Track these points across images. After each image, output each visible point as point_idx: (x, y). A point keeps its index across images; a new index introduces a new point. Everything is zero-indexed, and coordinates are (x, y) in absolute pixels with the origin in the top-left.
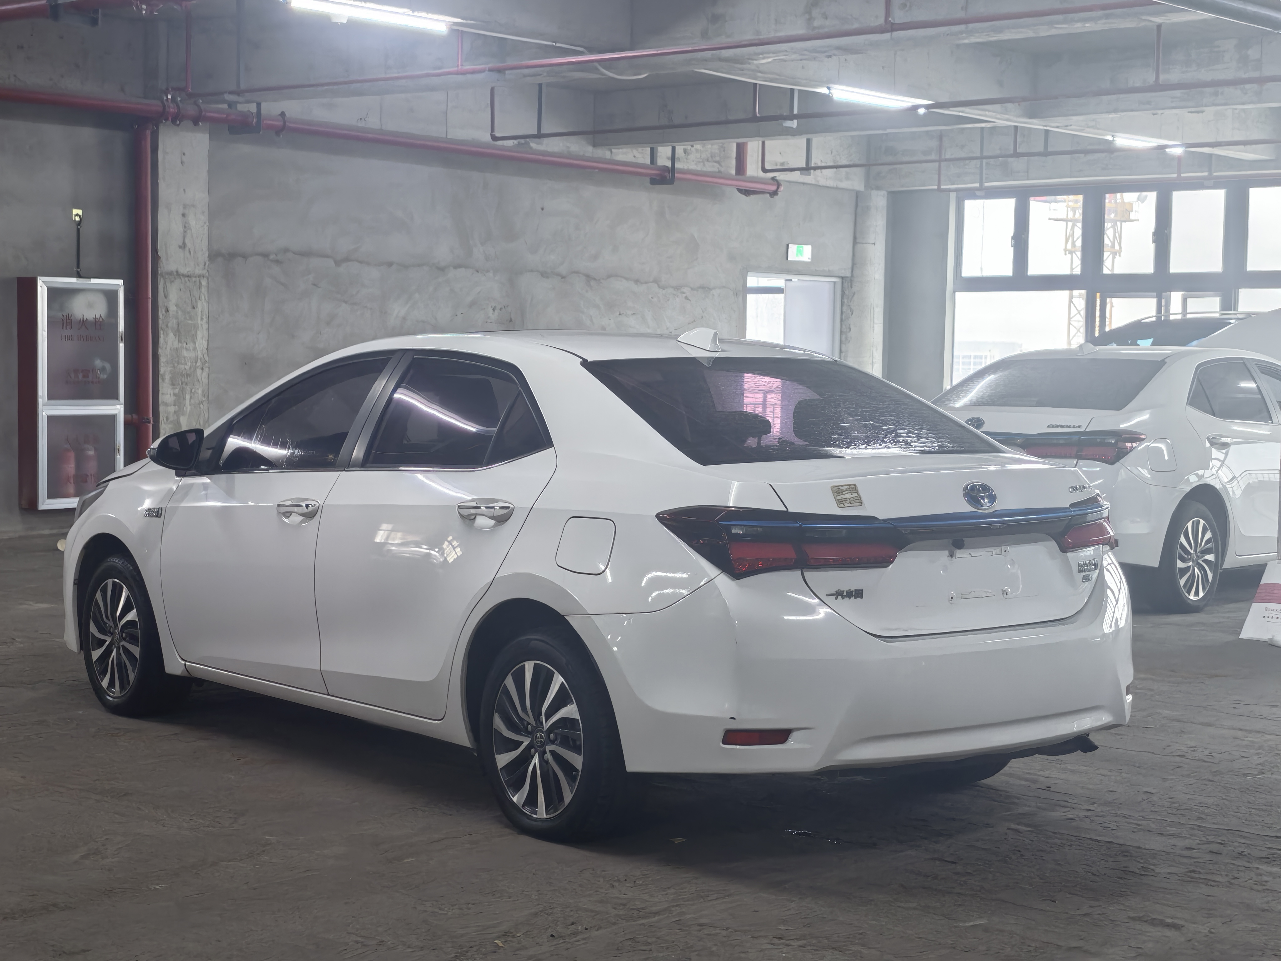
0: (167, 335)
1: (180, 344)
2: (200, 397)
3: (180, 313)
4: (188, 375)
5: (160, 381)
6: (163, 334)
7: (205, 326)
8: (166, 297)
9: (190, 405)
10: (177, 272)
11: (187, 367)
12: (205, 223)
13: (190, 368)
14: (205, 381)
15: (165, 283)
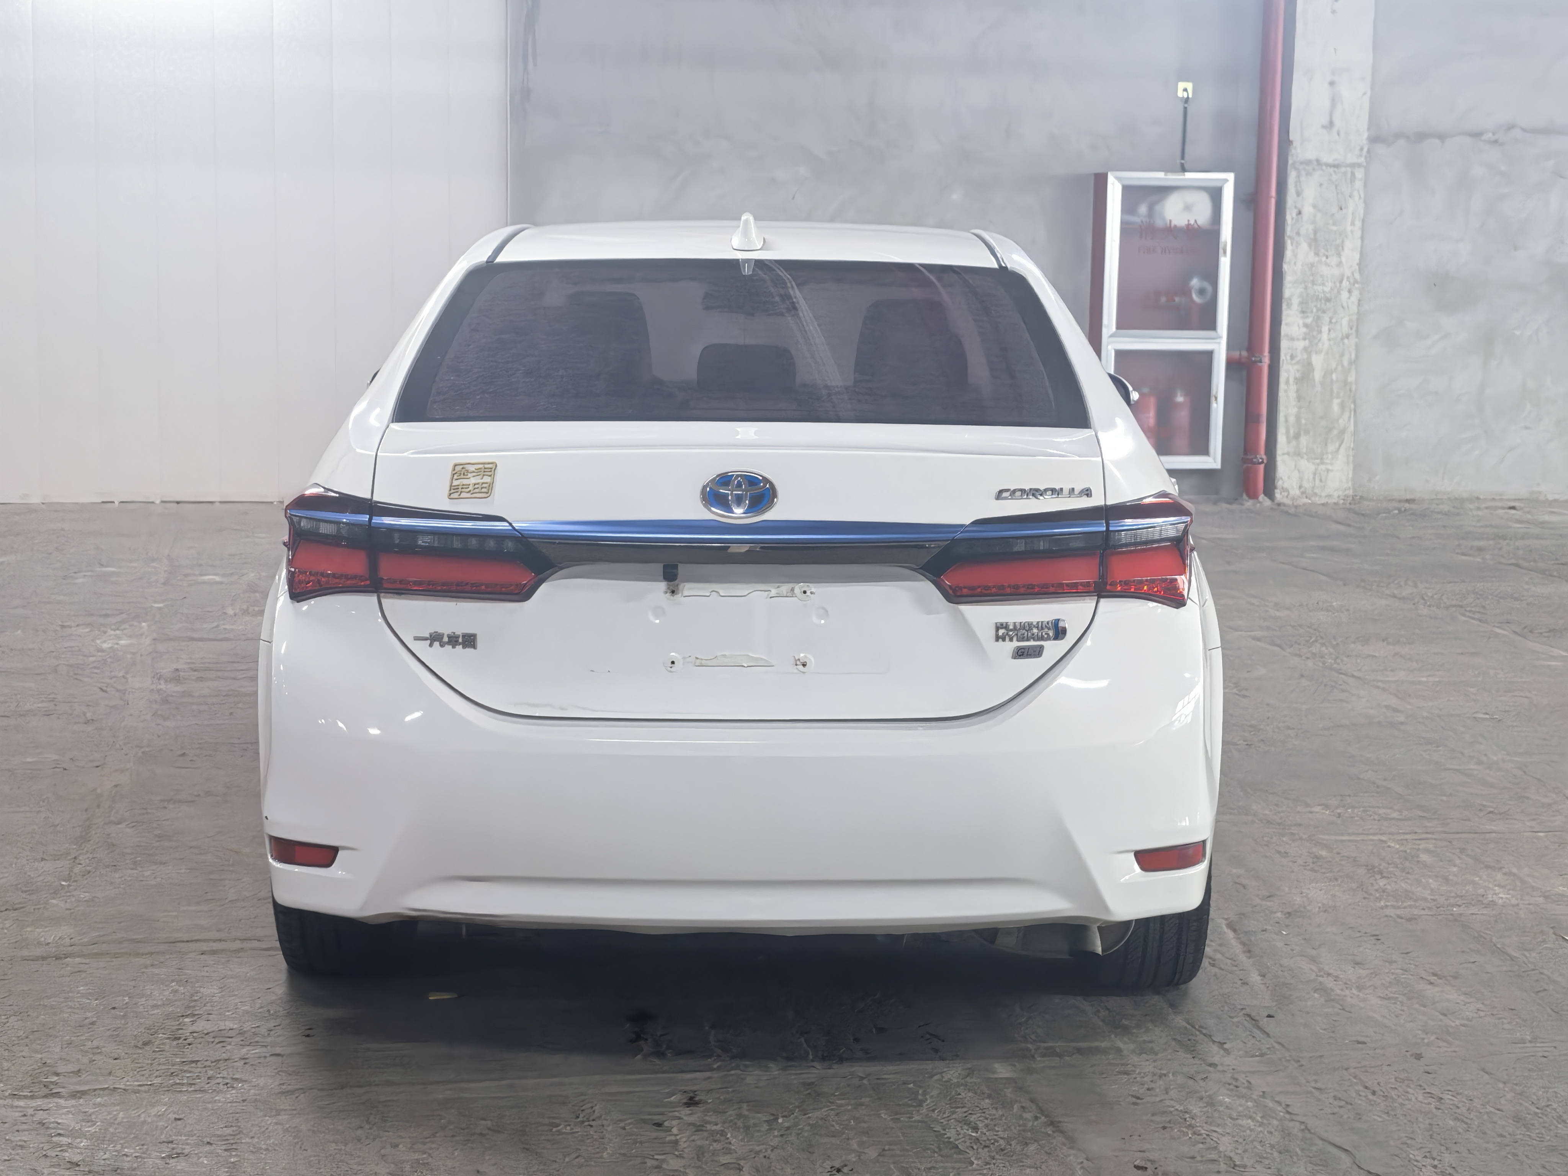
0: (1298, 244)
1: (1317, 259)
2: (1346, 329)
3: (1319, 215)
4: (1328, 300)
5: (1284, 306)
6: (1292, 244)
7: (1358, 234)
8: (1298, 194)
9: (1329, 340)
10: (1318, 161)
11: (1327, 289)
12: (1365, 94)
13: (1332, 289)
14: (1354, 308)
15: (1298, 176)
